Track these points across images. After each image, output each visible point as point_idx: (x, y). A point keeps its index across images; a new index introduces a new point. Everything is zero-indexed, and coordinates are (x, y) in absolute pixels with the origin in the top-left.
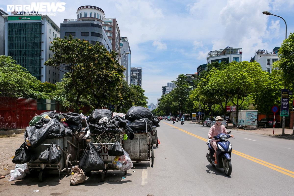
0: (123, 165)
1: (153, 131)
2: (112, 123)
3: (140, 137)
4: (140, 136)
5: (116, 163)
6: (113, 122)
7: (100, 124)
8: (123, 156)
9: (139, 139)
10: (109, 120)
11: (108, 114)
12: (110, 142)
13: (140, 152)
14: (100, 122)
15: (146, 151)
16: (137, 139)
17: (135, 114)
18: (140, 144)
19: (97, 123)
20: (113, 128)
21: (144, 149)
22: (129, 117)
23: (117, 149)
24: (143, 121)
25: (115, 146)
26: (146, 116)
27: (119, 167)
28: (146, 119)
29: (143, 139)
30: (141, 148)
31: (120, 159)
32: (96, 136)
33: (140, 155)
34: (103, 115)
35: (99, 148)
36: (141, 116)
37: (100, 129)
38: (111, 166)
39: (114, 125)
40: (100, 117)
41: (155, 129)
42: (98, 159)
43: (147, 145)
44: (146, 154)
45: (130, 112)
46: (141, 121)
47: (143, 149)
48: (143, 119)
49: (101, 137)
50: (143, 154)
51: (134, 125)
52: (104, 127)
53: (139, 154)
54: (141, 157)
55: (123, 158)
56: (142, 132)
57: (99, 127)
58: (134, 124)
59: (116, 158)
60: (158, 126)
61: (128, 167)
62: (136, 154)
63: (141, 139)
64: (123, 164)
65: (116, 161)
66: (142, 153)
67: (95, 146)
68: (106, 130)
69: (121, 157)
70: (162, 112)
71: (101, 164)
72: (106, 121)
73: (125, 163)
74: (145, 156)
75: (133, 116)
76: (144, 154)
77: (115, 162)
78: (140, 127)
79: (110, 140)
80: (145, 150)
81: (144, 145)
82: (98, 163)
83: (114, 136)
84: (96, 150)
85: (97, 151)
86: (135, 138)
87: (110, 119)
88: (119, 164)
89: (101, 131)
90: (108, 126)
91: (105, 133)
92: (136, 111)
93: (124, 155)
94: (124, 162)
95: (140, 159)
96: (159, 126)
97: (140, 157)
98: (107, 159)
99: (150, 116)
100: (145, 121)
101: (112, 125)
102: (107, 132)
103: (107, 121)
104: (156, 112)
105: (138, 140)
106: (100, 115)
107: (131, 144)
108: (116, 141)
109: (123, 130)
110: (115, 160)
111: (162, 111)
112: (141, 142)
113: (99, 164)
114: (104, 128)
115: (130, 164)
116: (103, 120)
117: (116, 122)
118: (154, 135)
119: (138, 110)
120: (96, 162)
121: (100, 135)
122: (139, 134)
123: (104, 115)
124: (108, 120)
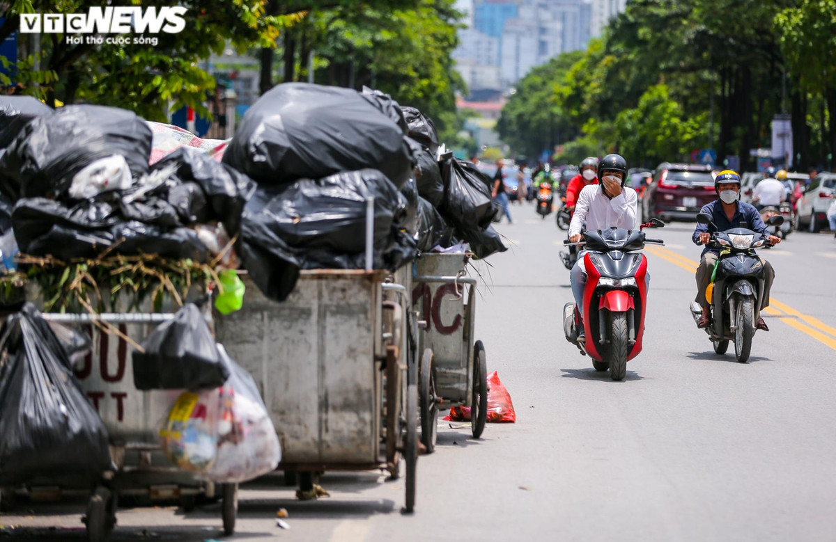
0: (219, 444)
1: (441, 292)
2: (153, 195)
3: (326, 300)
4: (325, 293)
5: (182, 436)
6: (161, 192)
7: (83, 203)
8: (221, 395)
9: (322, 316)
10: (137, 175)
11: (126, 138)
12: (142, 307)
13: (324, 405)
14: (82, 185)
15: (366, 397)
16: (306, 313)
17: (292, 139)
18: (322, 351)
19: (57, 193)
20: (163, 224)
21: (350, 385)
22: (257, 158)
23: (186, 346)
24: (346, 193)
25: (174, 332)
26: (367, 155)
27: (196, 456)
28: (373, 175)
29: (344, 311)
30: (332, 380)
31: (201, 412)
32: (58, 272)
33: (323, 425)
34: (97, 147)
35: (81, 342)
36: (333, 152)
37: (86, 230)
38: (146, 460)
39: (170, 210)
40: (76, 160)
41: (463, 272)
42: (77, 404)
43: (376, 358)
44: (362, 420)
45: (261, 129)
46: (333, 193)
47: (343, 381)
48: (346, 176)
49: (90, 278)
50: (345, 424)
51: (288, 216)
52: (108, 217)
53: (320, 421)
54: (327, 437)
55: (220, 405)
56: (338, 266)
57: (75, 219)
58: (287, 212)
59: (182, 403)
60: (488, 247)
61: (248, 464)
62: (293, 417)
63: (334, 314)
64: (222, 440)
65: (181, 422)
66: (335, 408)
67: (53, 334)
68: (119, 235)
69: (210, 399)
70: (674, 105)
71: (92, 434)
72: (120, 180)
73: (234, 435)
74: (360, 432)
75: (281, 154)
76: (351, 417)
77: (174, 428)
78: (330, 228)
79: (142, 294)
80: (359, 392)
81: (352, 352)
82: (75, 426)
83: (166, 270)
84: (62, 354)
85: (68, 361)
86: (292, 309)
87: (139, 168)
88: (194, 438)
89: (92, 239)
90: (131, 211)
91: (115, 252)
92: (301, 121)
93: (227, 387)
94: (225, 427)
95: (326, 452)
96: (495, 246)
97: (321, 443)
98: (120, 417)
99: (400, 153)
100: (364, 189)
101: (155, 207)
102: (131, 247)
103: (126, 183)
104: (575, 99)
105: (314, 318)
106: (81, 143)
107: (265, 345)
108: (184, 301)
109: (222, 243)
110: (175, 418)
111: (662, 90)
112: (329, 335)
113: (82, 432)
114: (112, 226)
115: (260, 442)
116: (99, 179)
117: (182, 193)
118: (447, 321)
119: (318, 117)
120: (66, 418)
121: (84, 267)
122: (320, 277)
123: (108, 146)
124: (128, 174)
